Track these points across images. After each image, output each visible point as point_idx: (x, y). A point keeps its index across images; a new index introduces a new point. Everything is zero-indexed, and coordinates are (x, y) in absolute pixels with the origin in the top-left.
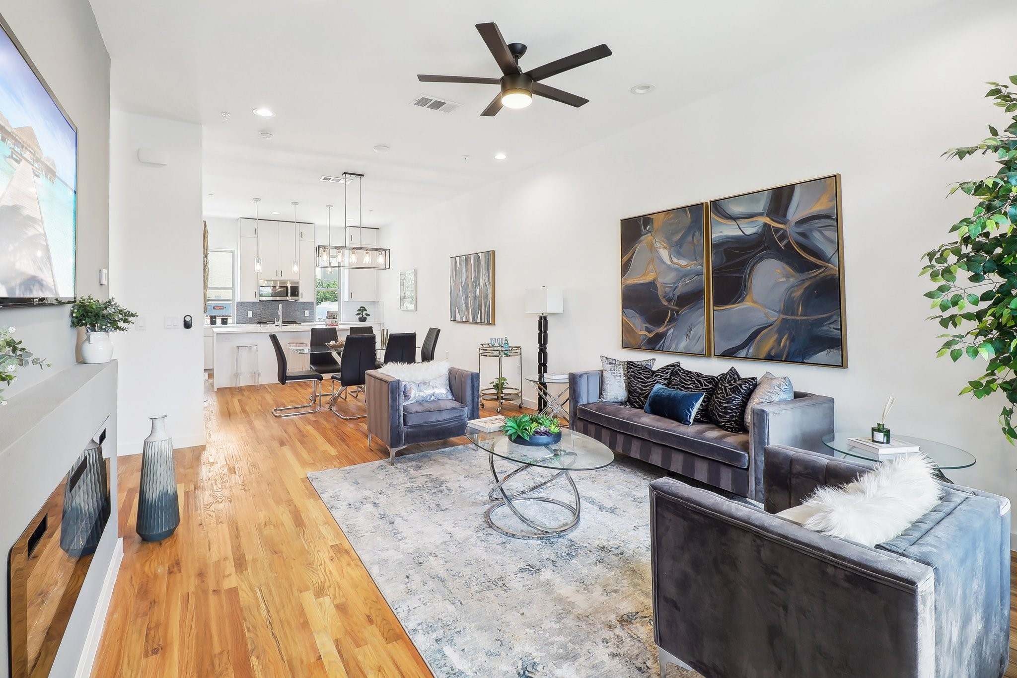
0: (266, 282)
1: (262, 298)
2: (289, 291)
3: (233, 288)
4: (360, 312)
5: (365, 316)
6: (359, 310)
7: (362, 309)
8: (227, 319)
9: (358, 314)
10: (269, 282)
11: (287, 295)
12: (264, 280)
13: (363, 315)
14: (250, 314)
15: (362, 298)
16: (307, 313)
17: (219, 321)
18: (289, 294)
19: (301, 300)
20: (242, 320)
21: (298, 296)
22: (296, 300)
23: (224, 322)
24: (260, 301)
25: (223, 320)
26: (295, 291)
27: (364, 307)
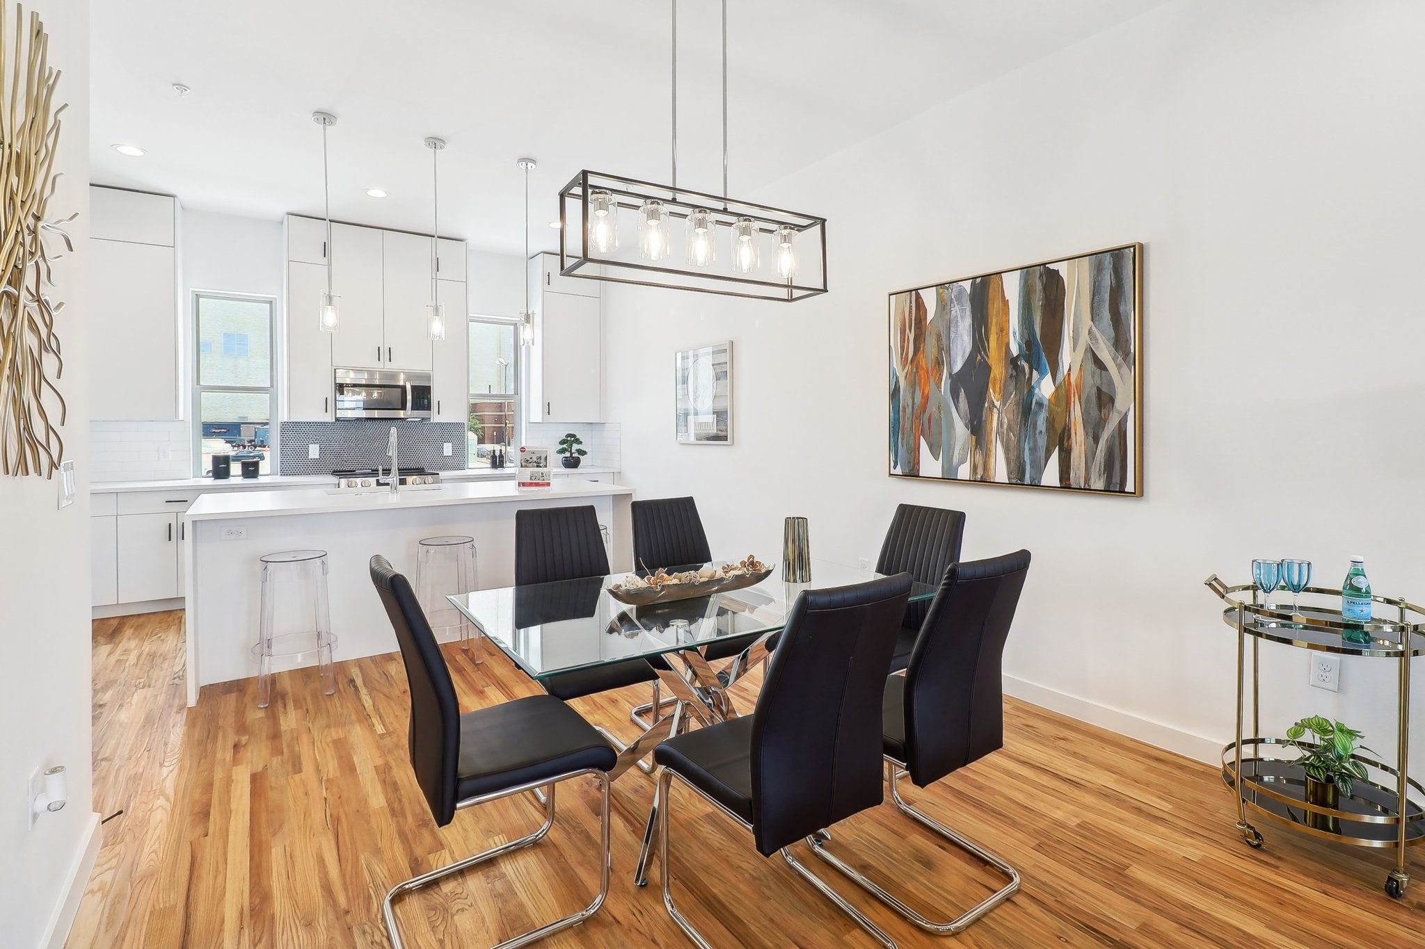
0: (352, 375)
1: (340, 414)
2: (409, 397)
3: (270, 390)
4: (565, 446)
5: (576, 455)
6: (562, 442)
7: (571, 439)
8: (256, 464)
9: (562, 451)
10: (360, 376)
11: (404, 407)
12: (348, 369)
13: (571, 454)
14: (314, 451)
15: (571, 416)
16: (448, 449)
17: (236, 468)
18: (409, 405)
19: (436, 418)
20: (294, 465)
21: (429, 408)
22: (423, 419)
23: (251, 470)
24: (337, 419)
25: (245, 466)
26: (422, 397)
27: (574, 436)
